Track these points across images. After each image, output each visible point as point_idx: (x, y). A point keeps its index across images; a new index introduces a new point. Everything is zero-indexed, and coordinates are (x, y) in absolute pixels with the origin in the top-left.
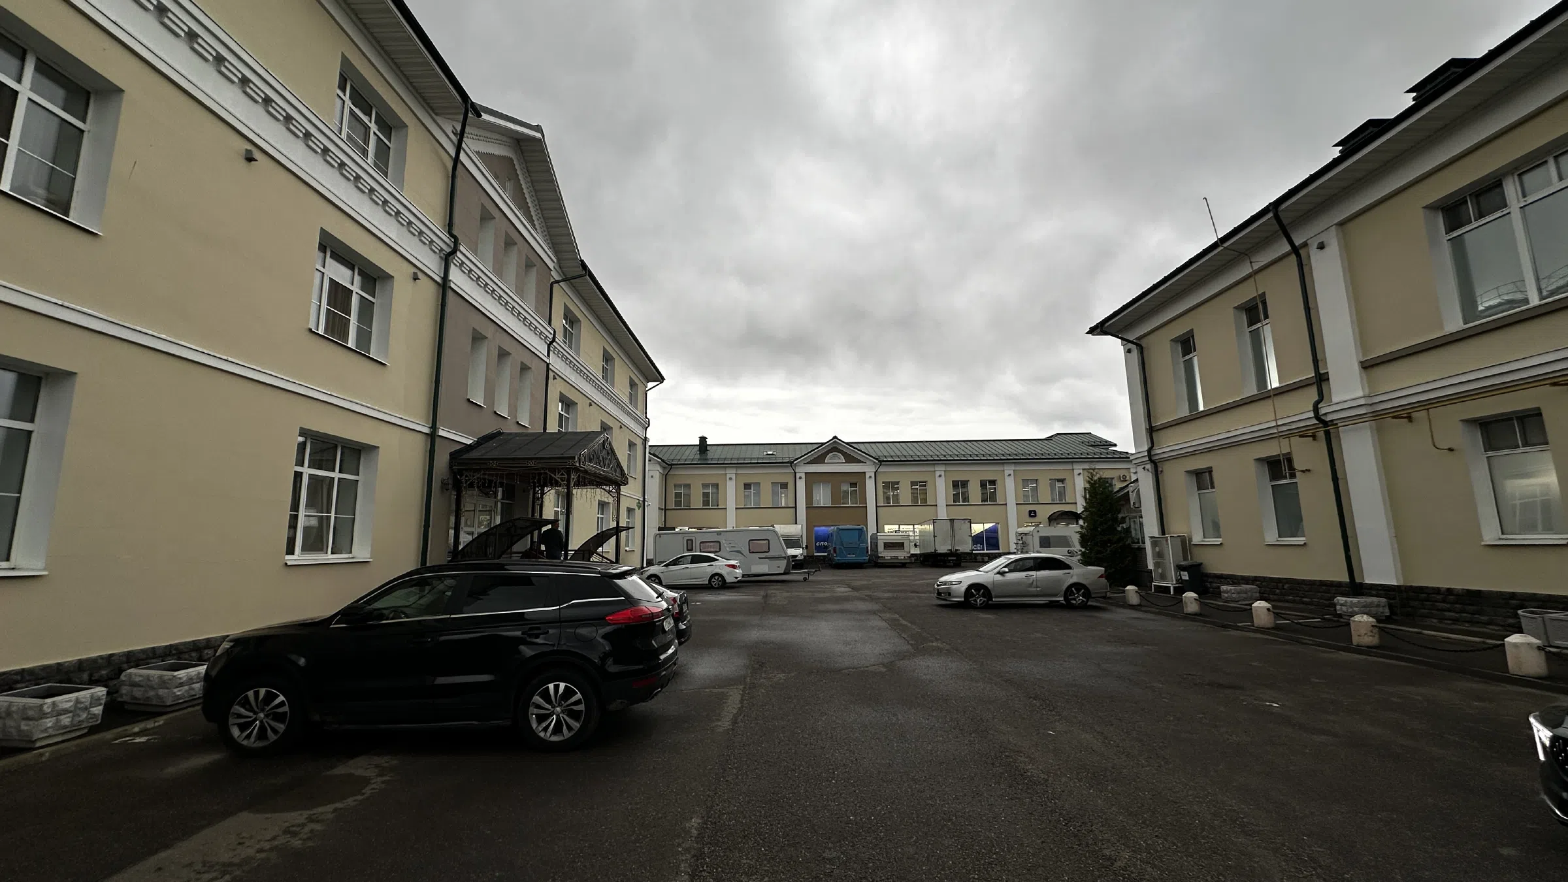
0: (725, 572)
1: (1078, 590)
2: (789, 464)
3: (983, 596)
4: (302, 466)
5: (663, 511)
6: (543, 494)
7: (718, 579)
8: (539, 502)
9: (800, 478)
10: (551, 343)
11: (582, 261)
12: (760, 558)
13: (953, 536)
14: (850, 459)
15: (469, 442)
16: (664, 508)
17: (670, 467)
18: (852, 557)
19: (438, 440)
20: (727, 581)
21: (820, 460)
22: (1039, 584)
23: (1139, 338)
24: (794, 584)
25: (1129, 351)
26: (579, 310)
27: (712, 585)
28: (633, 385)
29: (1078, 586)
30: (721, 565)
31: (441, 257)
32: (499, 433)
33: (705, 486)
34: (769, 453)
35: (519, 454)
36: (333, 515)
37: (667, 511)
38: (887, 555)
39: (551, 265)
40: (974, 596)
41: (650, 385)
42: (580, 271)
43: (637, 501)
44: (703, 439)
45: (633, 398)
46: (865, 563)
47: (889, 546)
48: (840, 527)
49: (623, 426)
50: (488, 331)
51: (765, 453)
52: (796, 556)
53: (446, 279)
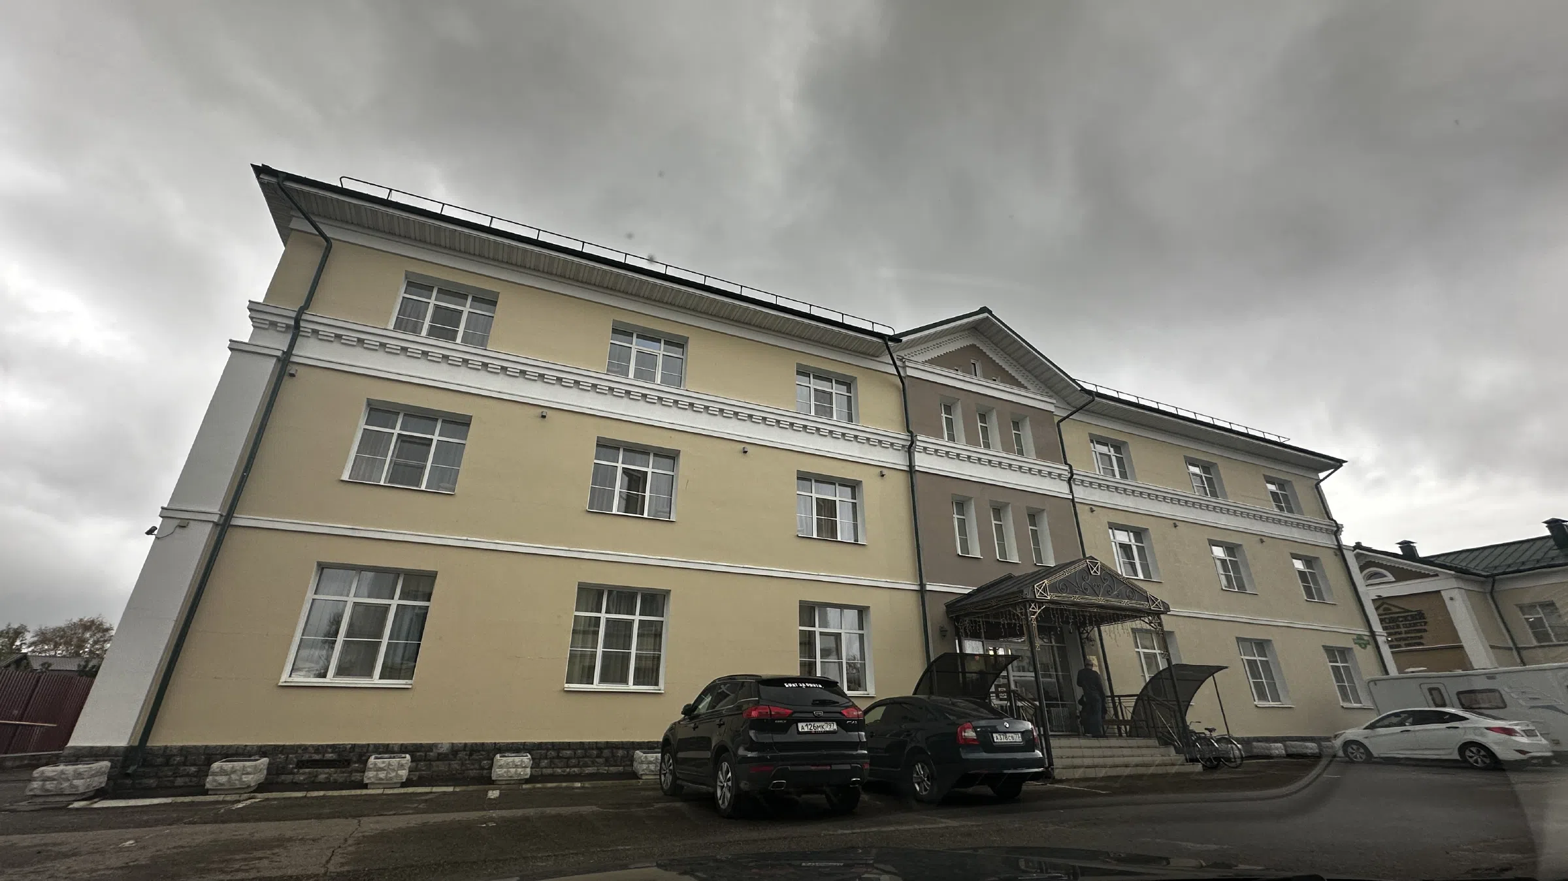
0: (1491, 740)
4: (814, 626)
5: (1515, 653)
7: (1479, 751)
10: (1071, 478)
15: (967, 592)
16: (1511, 645)
17: (1490, 579)
19: (928, 594)
27: (1467, 762)
28: (1278, 484)
31: (906, 451)
32: (1009, 577)
36: (844, 661)
37: (1523, 651)
39: (1049, 408)
42: (1087, 398)
43: (1355, 637)
44: (1559, 525)
45: (1284, 499)
50: (973, 492)
53: (911, 465)
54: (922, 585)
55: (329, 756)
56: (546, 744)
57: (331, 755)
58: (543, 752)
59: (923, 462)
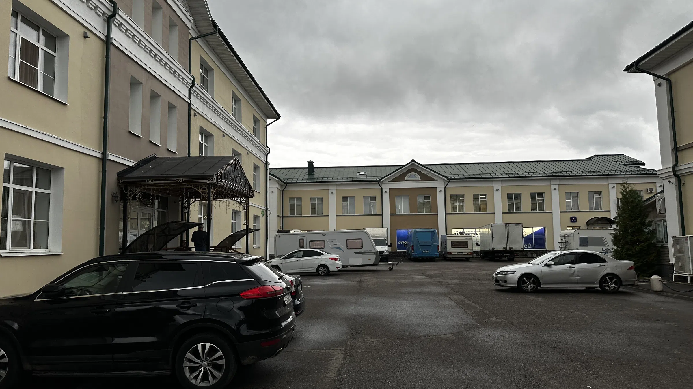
0: (329, 263)
1: (611, 279)
2: (377, 182)
3: (533, 283)
4: (9, 183)
5: (281, 218)
6: (189, 204)
7: (324, 268)
8: (186, 210)
9: (386, 192)
10: (191, 87)
11: (213, 21)
12: (355, 253)
13: (508, 237)
14: (425, 178)
15: (131, 164)
16: (281, 215)
17: (286, 184)
18: (426, 253)
19: (108, 163)
20: (331, 270)
21: (401, 178)
22: (579, 274)
23: (669, 74)
24: (381, 273)
25: (659, 85)
26: (212, 61)
27: (319, 273)
28: (256, 121)
29: (611, 276)
30: (325, 258)
31: (104, 20)
32: (154, 158)
33: (312, 199)
34: (361, 173)
35: (170, 174)
36: (33, 220)
37: (284, 218)
38: (455, 251)
39: (189, 25)
40: (526, 283)
41: (269, 121)
42: (211, 29)
43: (262, 210)
44: (310, 163)
45: (256, 131)
46: (437, 258)
47: (455, 244)
48: (416, 230)
49: (249, 153)
50: (142, 77)
51: (358, 174)
52: (383, 252)
53: (108, 36)
54: (104, 153)
59: (119, 38)
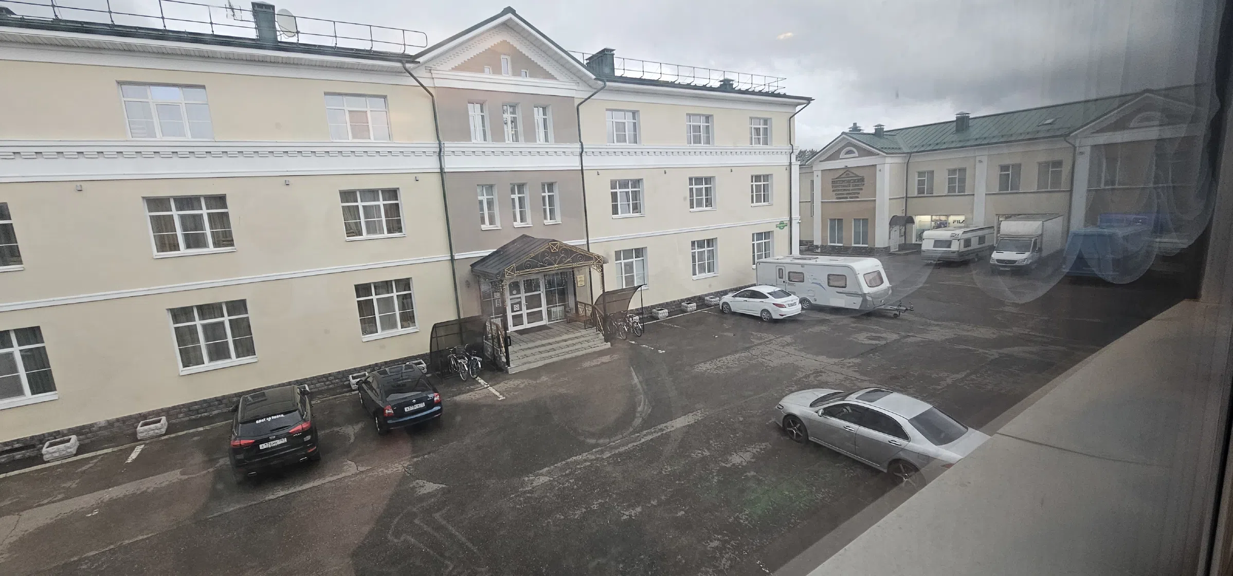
0: (772, 309)
2: (1062, 138)
4: (371, 296)
5: (904, 200)
7: (767, 314)
9: (1082, 153)
10: (582, 153)
15: (489, 253)
16: (904, 195)
17: (909, 155)
19: (457, 261)
21: (1121, 125)
26: (633, 104)
27: (761, 318)
31: (435, 158)
32: (523, 238)
33: (951, 171)
36: (397, 312)
37: (908, 199)
40: (791, 427)
44: (964, 114)
49: (734, 169)
50: (495, 180)
51: (1042, 123)
53: (441, 168)
54: (452, 256)
55: (17, 446)
56: (178, 406)
57: (17, 445)
58: (178, 410)
59: (451, 164)
